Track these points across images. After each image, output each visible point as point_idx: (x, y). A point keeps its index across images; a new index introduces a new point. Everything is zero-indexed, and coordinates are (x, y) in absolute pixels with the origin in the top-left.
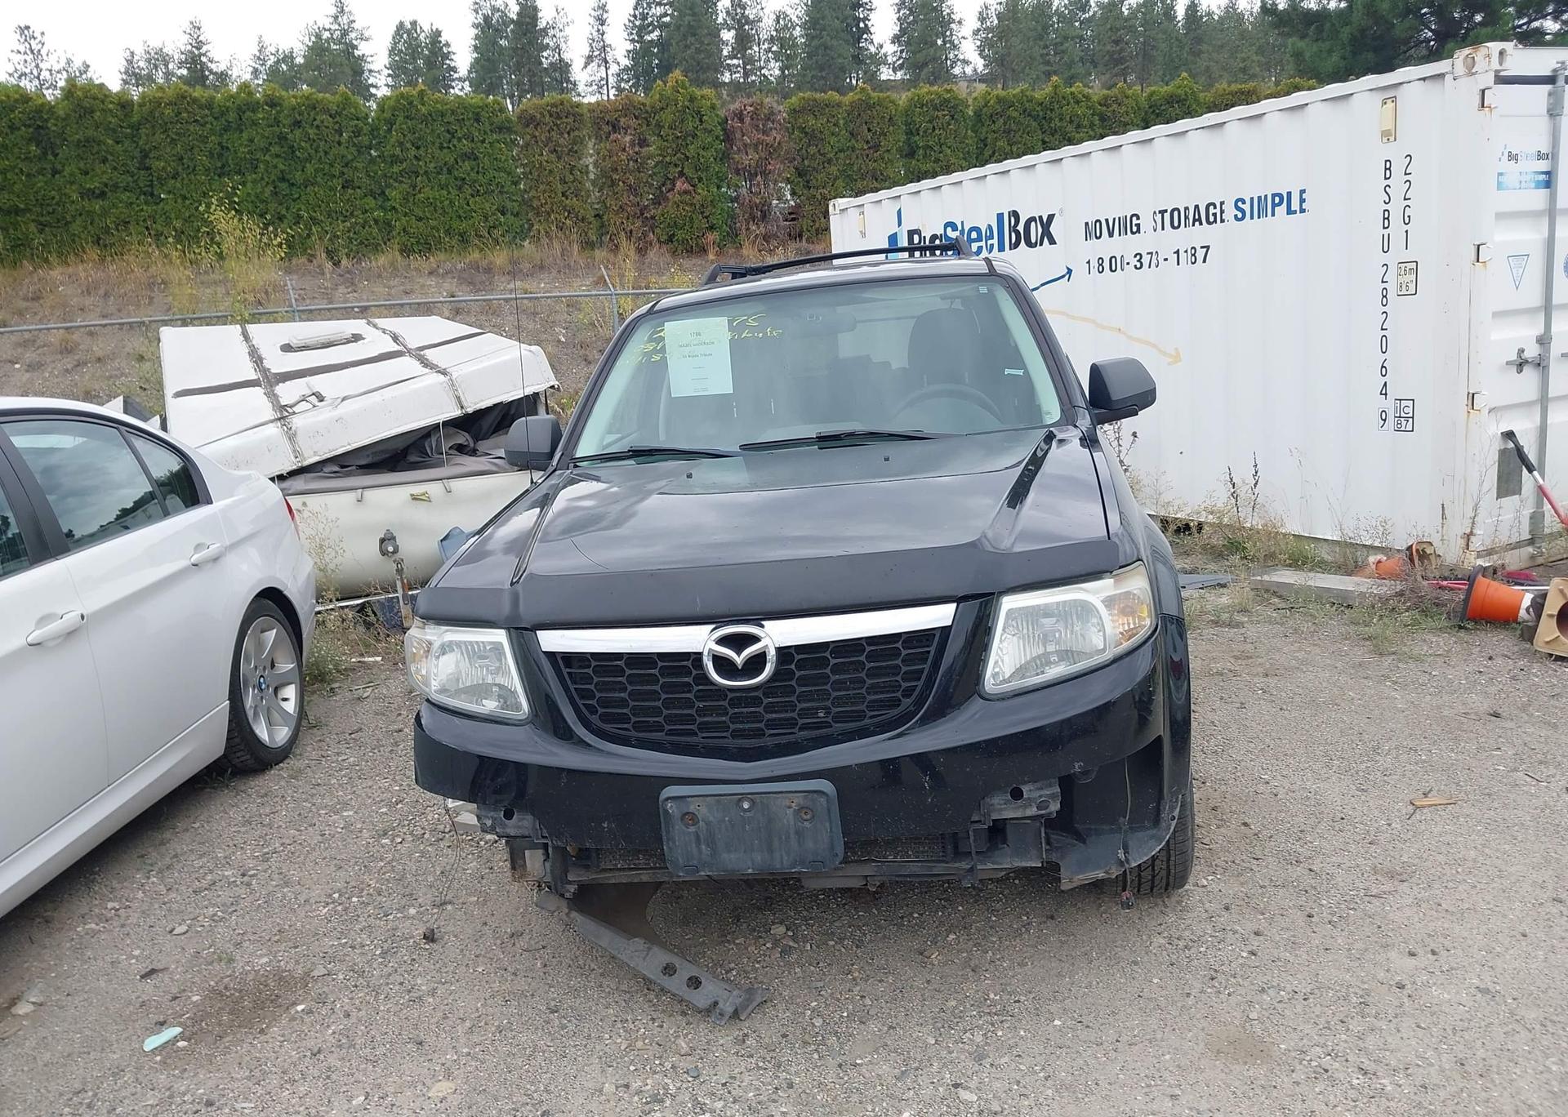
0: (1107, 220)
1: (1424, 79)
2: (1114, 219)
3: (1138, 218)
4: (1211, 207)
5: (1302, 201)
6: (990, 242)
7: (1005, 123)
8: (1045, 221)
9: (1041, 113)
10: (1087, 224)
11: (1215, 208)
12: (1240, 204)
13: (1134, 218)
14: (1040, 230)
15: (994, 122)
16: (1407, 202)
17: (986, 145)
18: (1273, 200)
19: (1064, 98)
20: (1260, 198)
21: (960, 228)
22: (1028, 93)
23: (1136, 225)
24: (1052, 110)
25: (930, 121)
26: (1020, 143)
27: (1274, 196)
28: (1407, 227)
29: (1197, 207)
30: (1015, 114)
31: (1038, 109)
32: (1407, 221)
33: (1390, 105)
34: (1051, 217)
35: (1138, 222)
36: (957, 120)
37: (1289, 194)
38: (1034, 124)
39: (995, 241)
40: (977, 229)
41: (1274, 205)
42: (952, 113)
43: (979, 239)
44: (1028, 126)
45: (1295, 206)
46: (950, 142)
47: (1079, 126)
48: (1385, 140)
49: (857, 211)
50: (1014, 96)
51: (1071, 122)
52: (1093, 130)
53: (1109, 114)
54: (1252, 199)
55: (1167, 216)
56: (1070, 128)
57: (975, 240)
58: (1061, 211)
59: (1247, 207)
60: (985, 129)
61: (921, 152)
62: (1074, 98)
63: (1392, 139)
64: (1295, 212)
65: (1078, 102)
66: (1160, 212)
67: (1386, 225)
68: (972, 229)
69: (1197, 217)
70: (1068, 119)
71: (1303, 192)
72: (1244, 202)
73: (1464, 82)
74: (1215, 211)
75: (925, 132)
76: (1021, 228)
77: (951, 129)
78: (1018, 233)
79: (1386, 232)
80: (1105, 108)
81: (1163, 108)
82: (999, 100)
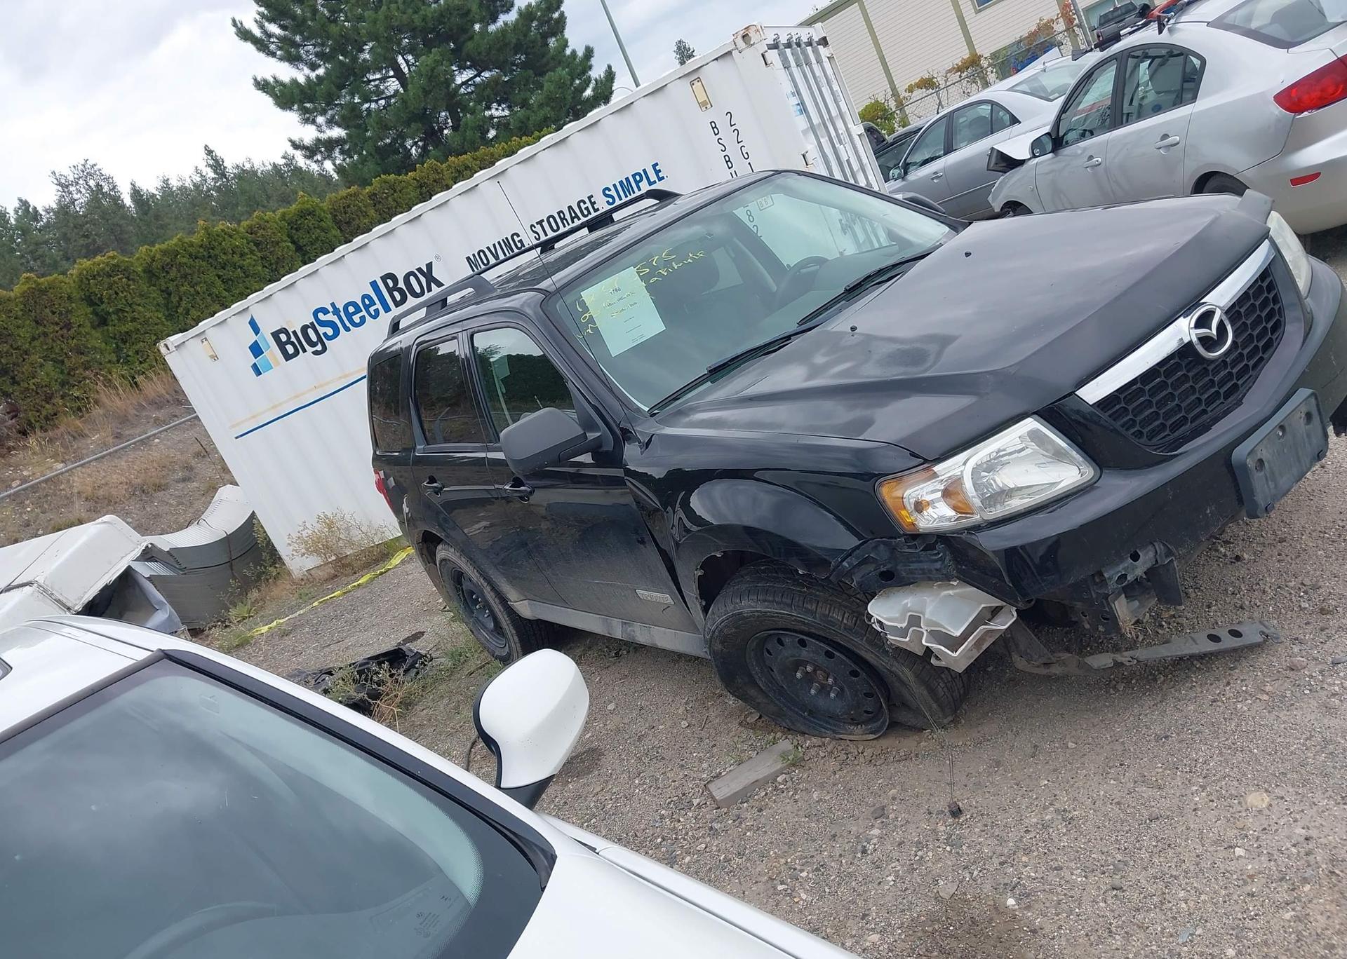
0: (488, 248)
1: (716, 59)
2: (494, 245)
3: (518, 236)
4: (582, 204)
5: (657, 172)
6: (372, 309)
7: (179, 271)
8: (425, 270)
9: (205, 253)
10: (468, 259)
11: (585, 203)
12: (607, 192)
13: (515, 237)
14: (423, 280)
15: (168, 273)
16: (741, 144)
17: (170, 294)
18: (635, 179)
19: (218, 236)
20: (621, 183)
21: (331, 309)
22: (186, 240)
23: (519, 241)
24: (213, 249)
25: (110, 288)
26: (200, 282)
27: (634, 176)
28: (748, 161)
29: (570, 208)
30: (185, 260)
31: (201, 250)
32: (746, 157)
33: (697, 84)
34: (429, 266)
35: (519, 238)
36: (133, 280)
37: (644, 171)
38: (204, 264)
39: (378, 306)
40: (354, 304)
41: (637, 183)
42: (127, 275)
43: (358, 310)
44: (200, 267)
45: (653, 177)
46: (138, 300)
47: (242, 255)
48: (704, 108)
49: (198, 341)
50: (175, 245)
51: (234, 253)
52: (254, 255)
53: (260, 239)
54: (614, 185)
55: (545, 224)
56: (236, 258)
57: (354, 313)
58: (437, 257)
59: (613, 193)
60: (162, 281)
61: (114, 317)
62: (225, 234)
63: (709, 106)
64: (655, 182)
65: (231, 236)
66: (537, 223)
67: (730, 166)
68: (346, 307)
69: (573, 215)
70: (231, 252)
71: (655, 165)
72: (610, 190)
73: (748, 52)
74: (586, 206)
75: (109, 299)
76: (401, 285)
77: (133, 289)
78: (400, 291)
79: (732, 170)
80: (253, 236)
81: (299, 222)
82: (164, 253)
